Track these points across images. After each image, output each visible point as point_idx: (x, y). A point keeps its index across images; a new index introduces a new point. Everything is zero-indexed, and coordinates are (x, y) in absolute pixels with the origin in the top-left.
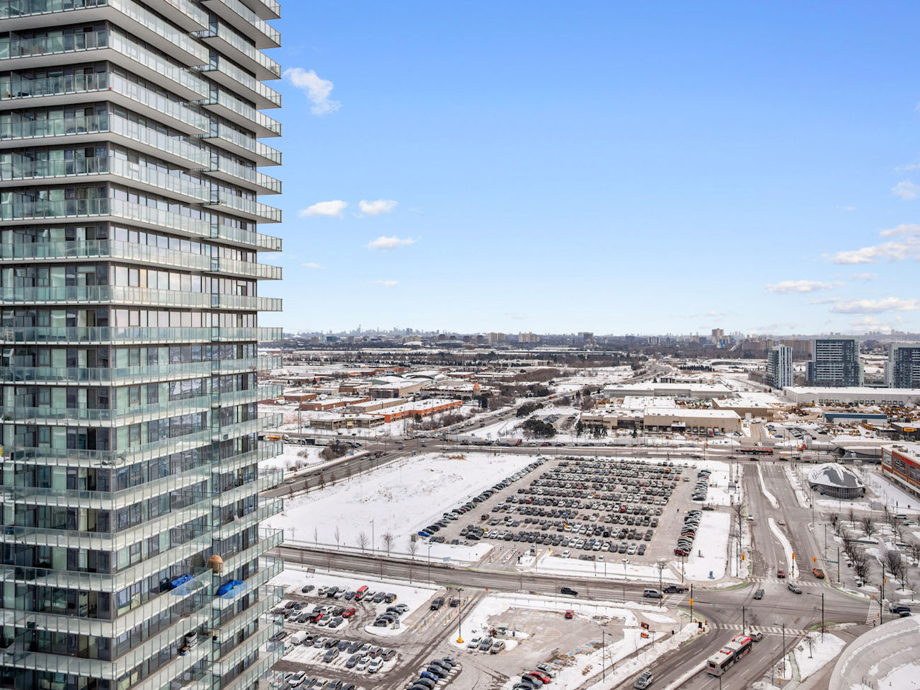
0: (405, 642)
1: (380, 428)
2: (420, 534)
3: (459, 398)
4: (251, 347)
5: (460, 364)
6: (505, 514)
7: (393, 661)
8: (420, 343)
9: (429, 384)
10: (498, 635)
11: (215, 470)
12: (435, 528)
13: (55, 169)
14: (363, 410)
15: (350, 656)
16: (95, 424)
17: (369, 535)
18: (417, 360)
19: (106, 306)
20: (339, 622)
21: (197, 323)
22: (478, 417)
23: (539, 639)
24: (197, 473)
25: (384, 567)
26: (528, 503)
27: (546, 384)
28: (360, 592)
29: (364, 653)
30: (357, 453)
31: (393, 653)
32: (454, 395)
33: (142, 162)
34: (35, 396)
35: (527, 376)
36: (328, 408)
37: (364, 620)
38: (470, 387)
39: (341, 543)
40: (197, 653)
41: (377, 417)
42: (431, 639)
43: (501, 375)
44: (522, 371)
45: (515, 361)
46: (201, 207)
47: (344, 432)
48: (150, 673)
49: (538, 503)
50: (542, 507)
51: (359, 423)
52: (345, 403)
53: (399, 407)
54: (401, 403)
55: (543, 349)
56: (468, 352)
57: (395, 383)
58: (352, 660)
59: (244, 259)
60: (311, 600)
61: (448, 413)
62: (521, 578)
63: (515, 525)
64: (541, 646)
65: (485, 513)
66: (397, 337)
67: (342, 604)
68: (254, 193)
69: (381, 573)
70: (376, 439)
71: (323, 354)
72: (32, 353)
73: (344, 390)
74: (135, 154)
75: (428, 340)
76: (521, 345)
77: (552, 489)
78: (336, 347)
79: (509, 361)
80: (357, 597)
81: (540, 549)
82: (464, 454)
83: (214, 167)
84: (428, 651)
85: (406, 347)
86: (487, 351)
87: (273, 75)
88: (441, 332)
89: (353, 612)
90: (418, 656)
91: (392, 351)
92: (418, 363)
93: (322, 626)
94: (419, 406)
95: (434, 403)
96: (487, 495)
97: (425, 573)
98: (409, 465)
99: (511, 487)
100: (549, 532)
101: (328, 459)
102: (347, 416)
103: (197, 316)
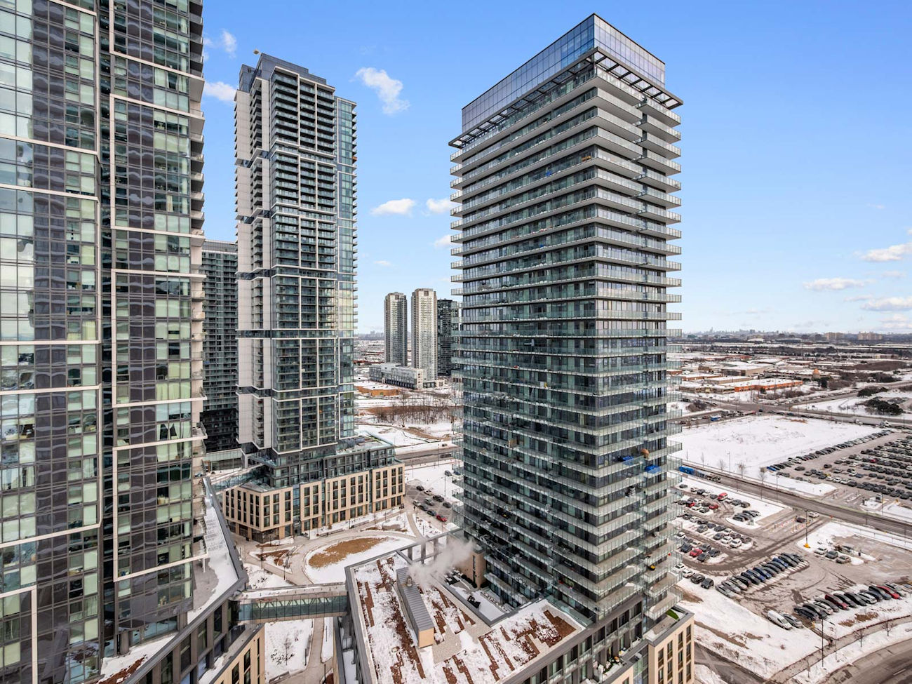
0: (759, 534)
1: (731, 395)
2: (768, 468)
3: (799, 379)
4: (663, 340)
5: (799, 355)
6: (848, 467)
7: (749, 545)
8: (762, 340)
9: (771, 368)
10: (844, 551)
11: (645, 404)
12: (781, 466)
13: (571, 258)
14: (718, 383)
15: (716, 533)
16: (590, 375)
17: (726, 461)
18: (759, 351)
19: (594, 320)
20: (707, 511)
21: (635, 327)
22: (817, 394)
23: (887, 565)
24: (636, 405)
25: (739, 484)
26: (872, 462)
27: (891, 373)
28: (721, 496)
29: (727, 533)
30: (713, 410)
31: (750, 540)
32: (794, 377)
33: (610, 249)
34: (560, 361)
35: (869, 366)
36: (691, 380)
37: (725, 514)
38: (810, 372)
39: (705, 463)
40: (635, 498)
41: (728, 388)
42: (781, 539)
43: (840, 364)
44: (862, 362)
45: (855, 354)
46: (637, 267)
47: (704, 395)
48: (613, 500)
49: (883, 464)
50: (887, 467)
51: (715, 391)
52: (703, 378)
53: (746, 382)
54: (748, 380)
55: (886, 346)
56: (806, 347)
57: (741, 366)
58: (718, 535)
59: (659, 292)
60: (685, 493)
61: (789, 389)
62: (866, 516)
63: (859, 476)
64: (889, 571)
65: (829, 463)
66: (743, 335)
67: (707, 500)
68: (664, 256)
69: (737, 487)
70: (728, 402)
71: (686, 346)
72: (558, 342)
73: (701, 368)
74: (606, 245)
75: (768, 338)
76: (862, 342)
77: (899, 455)
78: (695, 341)
79: (848, 354)
80: (720, 498)
81: (886, 499)
82: (805, 419)
83: (644, 245)
84: (778, 545)
85: (750, 342)
86: (825, 347)
87: (676, 188)
88: (780, 332)
89: (717, 507)
90: (769, 547)
91: (739, 345)
92: (760, 353)
93: (694, 510)
94: (764, 383)
95: (776, 381)
96: (829, 451)
97: (773, 495)
98: (756, 421)
99: (854, 448)
100: (896, 487)
101: (693, 411)
102: (705, 386)
103: (635, 323)
